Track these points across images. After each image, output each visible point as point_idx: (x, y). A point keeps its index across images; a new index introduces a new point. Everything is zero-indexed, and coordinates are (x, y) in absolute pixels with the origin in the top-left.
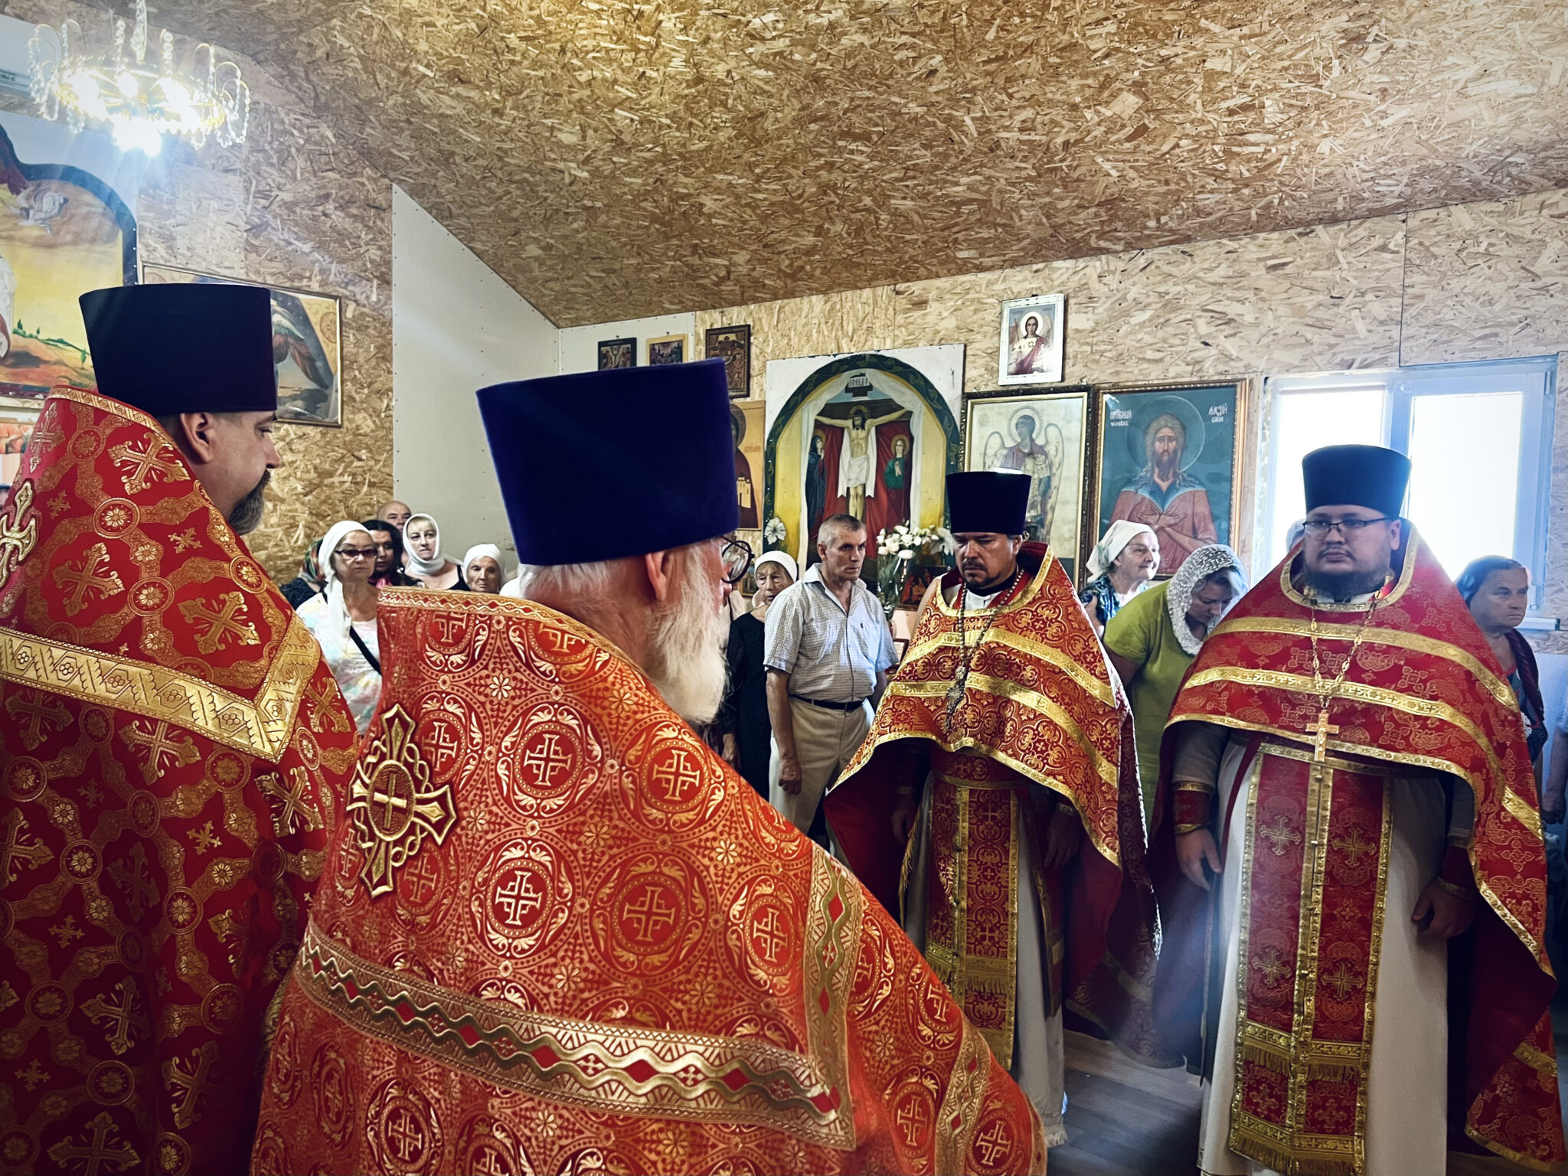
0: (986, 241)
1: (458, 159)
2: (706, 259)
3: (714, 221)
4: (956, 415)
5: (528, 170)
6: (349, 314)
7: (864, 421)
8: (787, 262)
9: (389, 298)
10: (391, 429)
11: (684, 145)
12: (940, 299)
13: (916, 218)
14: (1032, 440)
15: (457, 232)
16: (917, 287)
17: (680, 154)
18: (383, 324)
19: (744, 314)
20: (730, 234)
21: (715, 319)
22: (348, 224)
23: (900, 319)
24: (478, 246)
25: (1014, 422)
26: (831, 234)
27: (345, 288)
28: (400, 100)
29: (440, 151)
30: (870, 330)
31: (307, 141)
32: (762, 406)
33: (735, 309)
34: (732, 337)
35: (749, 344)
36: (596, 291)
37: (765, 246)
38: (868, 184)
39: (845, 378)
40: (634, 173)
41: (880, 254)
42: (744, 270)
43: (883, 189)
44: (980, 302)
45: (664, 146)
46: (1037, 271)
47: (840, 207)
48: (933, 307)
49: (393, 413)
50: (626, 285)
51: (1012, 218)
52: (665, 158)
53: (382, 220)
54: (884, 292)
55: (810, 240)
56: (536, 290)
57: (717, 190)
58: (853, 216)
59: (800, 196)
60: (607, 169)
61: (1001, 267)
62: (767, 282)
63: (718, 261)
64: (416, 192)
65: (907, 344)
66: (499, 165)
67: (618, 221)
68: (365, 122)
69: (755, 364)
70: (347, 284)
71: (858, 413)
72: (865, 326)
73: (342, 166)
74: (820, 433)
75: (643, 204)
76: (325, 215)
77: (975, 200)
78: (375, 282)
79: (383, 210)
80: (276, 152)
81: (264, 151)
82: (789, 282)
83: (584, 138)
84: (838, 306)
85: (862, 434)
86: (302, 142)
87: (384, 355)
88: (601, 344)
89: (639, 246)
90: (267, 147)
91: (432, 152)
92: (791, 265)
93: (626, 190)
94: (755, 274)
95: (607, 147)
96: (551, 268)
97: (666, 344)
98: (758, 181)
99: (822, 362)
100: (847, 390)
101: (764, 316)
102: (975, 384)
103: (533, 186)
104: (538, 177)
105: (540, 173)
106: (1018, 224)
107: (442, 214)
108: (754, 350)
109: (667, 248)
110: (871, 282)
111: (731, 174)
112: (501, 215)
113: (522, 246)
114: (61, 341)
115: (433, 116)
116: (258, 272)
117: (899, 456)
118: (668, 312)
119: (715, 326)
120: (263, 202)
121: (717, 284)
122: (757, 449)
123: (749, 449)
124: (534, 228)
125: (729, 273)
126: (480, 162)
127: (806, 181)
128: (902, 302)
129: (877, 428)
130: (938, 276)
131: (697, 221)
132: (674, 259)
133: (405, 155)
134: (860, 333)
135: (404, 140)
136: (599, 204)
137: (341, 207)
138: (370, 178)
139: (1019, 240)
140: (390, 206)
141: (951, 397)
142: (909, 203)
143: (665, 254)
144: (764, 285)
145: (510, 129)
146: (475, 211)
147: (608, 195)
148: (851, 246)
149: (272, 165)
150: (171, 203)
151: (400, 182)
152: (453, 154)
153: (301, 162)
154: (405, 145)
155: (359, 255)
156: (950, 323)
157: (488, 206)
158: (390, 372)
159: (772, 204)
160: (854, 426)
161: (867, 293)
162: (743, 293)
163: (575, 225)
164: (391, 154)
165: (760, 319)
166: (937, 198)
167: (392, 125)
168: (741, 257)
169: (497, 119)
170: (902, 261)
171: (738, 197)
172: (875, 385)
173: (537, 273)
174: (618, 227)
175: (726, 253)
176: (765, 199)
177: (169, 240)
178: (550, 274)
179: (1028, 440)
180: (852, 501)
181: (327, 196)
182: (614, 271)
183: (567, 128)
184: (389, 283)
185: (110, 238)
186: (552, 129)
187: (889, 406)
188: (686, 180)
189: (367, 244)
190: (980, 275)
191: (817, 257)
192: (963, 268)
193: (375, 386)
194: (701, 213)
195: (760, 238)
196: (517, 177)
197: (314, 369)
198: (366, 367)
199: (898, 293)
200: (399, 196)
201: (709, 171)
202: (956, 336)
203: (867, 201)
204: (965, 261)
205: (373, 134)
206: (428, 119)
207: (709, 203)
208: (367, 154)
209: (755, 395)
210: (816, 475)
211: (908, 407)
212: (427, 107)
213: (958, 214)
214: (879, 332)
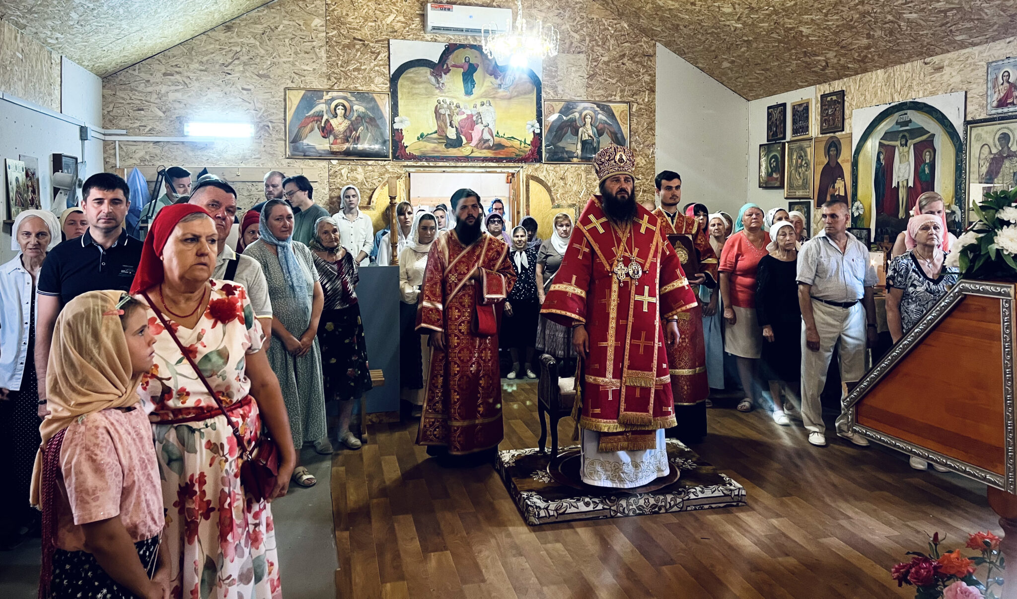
0: (970, 29)
1: (681, 27)
2: (813, 58)
3: (810, 38)
4: (961, 135)
5: (713, 27)
6: (634, 110)
7: (907, 141)
8: (857, 54)
9: (654, 98)
10: (654, 163)
11: (783, 5)
12: (950, 65)
13: (922, 23)
14: (1009, 148)
15: (689, 60)
16: (936, 59)
17: (782, 9)
18: (651, 112)
19: (841, 84)
20: (821, 44)
21: (826, 88)
22: (634, 67)
23: (928, 79)
24: (700, 65)
25: (997, 136)
26: (876, 37)
27: (632, 97)
28: (651, 5)
29: (673, 25)
30: (910, 87)
31: (615, 31)
32: (850, 136)
33: (837, 82)
34: (834, 98)
35: (844, 101)
36: (762, 81)
37: (842, 47)
38: (887, 9)
39: (896, 116)
40: (763, 21)
41: (908, 43)
42: (835, 61)
43: (897, 10)
44: (975, 64)
45: (773, 6)
46: (1009, 43)
47: (875, 23)
48: (947, 70)
49: (655, 155)
50: (776, 76)
51: (981, 15)
52: (776, 12)
53: (651, 61)
54: (918, 64)
55: (865, 41)
56: (733, 83)
57: (806, 23)
58: (885, 26)
59: (851, 20)
60: (750, 21)
61: (986, 42)
62: (849, 66)
63: (819, 58)
64: (667, 45)
65: (932, 93)
66: (700, 27)
67: (762, 45)
68: (639, 17)
69: (847, 112)
70: (633, 95)
71: (904, 136)
72: (907, 85)
73: (631, 40)
74: (882, 150)
75: (772, 35)
76: (623, 64)
77: (953, 8)
78: (647, 92)
79: (651, 56)
80: (601, 39)
81: (596, 40)
82: (862, 64)
83: (735, 9)
84: (892, 75)
85: (906, 149)
86: (613, 32)
87: (651, 128)
88: (769, 108)
89: (776, 56)
90: (597, 38)
91: (669, 25)
92: (859, 55)
93: (762, 30)
94: (841, 62)
95: (746, 11)
96: (737, 72)
97: (800, 105)
98: (826, 15)
99: (884, 108)
100: (897, 123)
101: (851, 83)
102: (972, 115)
103: (718, 34)
104: (719, 30)
105: (719, 28)
106: (986, 17)
107: (680, 53)
108: (846, 104)
109: (791, 55)
110: (909, 59)
111: (811, 15)
112: (707, 50)
113: (720, 63)
114: (513, 138)
115: (666, 10)
116: (592, 96)
117: (927, 161)
118: (802, 87)
119: (826, 93)
120: (595, 64)
121: (822, 70)
122: (848, 161)
123: (844, 161)
124: (724, 54)
125: (827, 63)
126: (691, 27)
127: (852, 12)
128: (929, 68)
129: (914, 145)
130: (948, 52)
131: (802, 40)
132: (795, 59)
133: (659, 29)
134: (905, 89)
135: (656, 22)
136: (751, 38)
137: (631, 59)
138: (645, 42)
139: (992, 26)
140: (655, 54)
141: (958, 123)
142: (914, 15)
143: (790, 58)
144: (848, 68)
145: (700, 11)
146: (694, 50)
147: (754, 33)
148: (890, 42)
149: (599, 46)
150: (556, 71)
151: (659, 41)
152: (678, 25)
153: (612, 42)
154: (658, 24)
155: (639, 80)
156: (957, 79)
157: (700, 46)
158: (654, 135)
159: (838, 26)
160: (901, 145)
161: (908, 65)
162: (838, 73)
163: (742, 50)
164: (653, 30)
165: (850, 86)
166: (930, 10)
167: (650, 17)
168: (831, 55)
169: (694, 7)
170: (923, 46)
171: (818, 25)
172: (913, 119)
173: (730, 75)
174: (763, 48)
175: (822, 53)
176: (833, 24)
177: (554, 88)
178: (737, 75)
179: (1006, 148)
180: (901, 190)
181: (624, 55)
182: (768, 70)
183: (726, 5)
184: (654, 91)
185: (531, 92)
186: (719, 7)
187: (921, 131)
188: (789, 21)
189: (643, 74)
190: (974, 48)
191: (873, 49)
192: (962, 45)
193: (646, 143)
194: (803, 36)
195: (838, 44)
196: (709, 31)
197: (617, 138)
198: (642, 134)
199: (926, 64)
200: (660, 47)
201: (800, 14)
202: (961, 86)
203: (890, 17)
204: (962, 41)
205: (644, 22)
206: (663, 12)
207: (805, 30)
208: (644, 31)
209: (847, 130)
210: (880, 174)
211: (932, 132)
212: (663, 7)
213: (946, 16)
214: (915, 88)
